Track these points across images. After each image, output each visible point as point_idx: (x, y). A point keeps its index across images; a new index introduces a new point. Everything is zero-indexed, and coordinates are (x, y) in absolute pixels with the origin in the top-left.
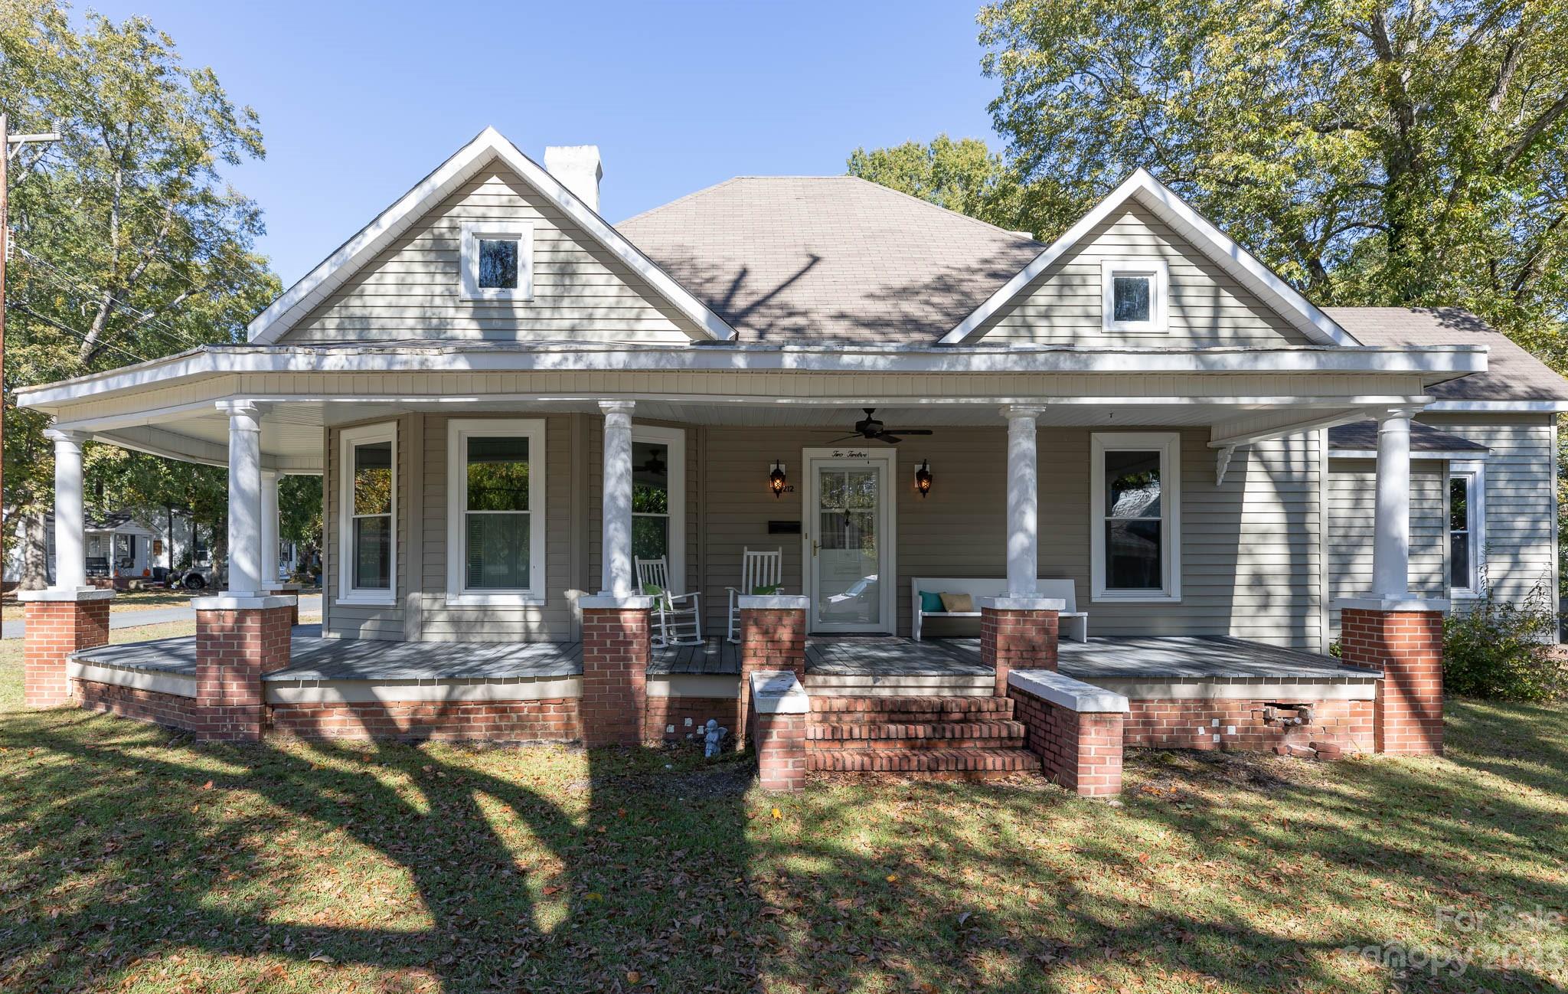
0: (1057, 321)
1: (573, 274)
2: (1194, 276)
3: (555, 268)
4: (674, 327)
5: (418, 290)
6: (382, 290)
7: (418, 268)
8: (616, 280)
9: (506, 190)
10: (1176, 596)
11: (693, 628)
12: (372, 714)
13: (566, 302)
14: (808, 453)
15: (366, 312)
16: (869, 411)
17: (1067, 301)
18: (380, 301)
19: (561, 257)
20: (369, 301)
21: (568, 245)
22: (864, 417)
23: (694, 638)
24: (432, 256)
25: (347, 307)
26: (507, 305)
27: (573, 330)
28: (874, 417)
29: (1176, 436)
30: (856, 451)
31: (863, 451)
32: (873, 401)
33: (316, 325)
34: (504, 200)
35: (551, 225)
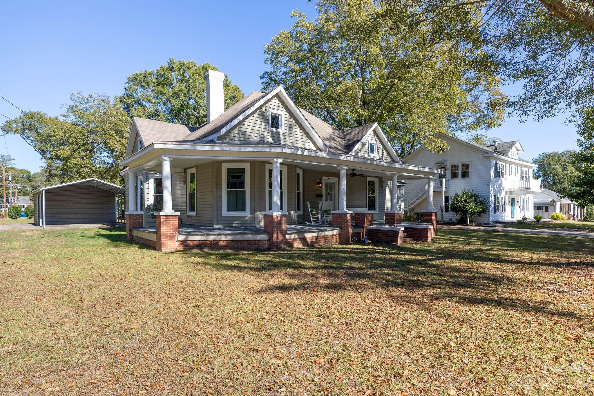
0: (362, 152)
1: (292, 128)
2: (380, 146)
3: (288, 126)
4: (313, 145)
5: (258, 126)
6: (250, 124)
7: (258, 119)
8: (301, 131)
9: (278, 102)
10: (378, 212)
11: (319, 220)
12: (303, 240)
13: (291, 135)
14: (324, 178)
15: (245, 130)
16: (353, 170)
17: (363, 148)
18: (249, 127)
19: (290, 123)
20: (246, 126)
21: (291, 120)
22: (352, 172)
23: (319, 223)
24: (261, 117)
25: (240, 127)
26: (278, 133)
27: (293, 143)
28: (354, 172)
29: (378, 178)
30: (332, 178)
31: (333, 178)
32: (355, 168)
33: (232, 132)
34: (277, 105)
35: (288, 114)
